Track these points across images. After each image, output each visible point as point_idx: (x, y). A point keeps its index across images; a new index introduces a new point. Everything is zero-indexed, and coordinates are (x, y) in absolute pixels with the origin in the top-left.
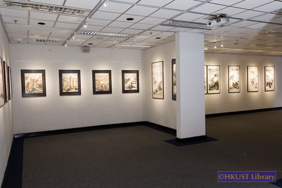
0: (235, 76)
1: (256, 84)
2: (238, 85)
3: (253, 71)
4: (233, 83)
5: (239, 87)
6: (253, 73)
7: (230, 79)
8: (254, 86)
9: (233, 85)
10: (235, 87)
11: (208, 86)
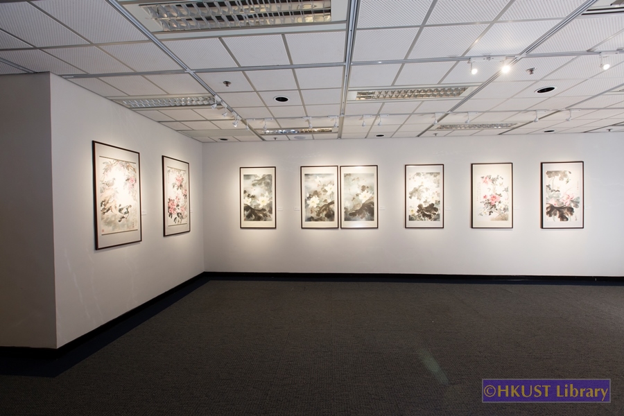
0: (427, 189)
1: (505, 210)
2: (436, 210)
3: (493, 176)
4: (420, 206)
5: (438, 215)
6: (493, 181)
7: (408, 195)
8: (495, 214)
9: (418, 211)
10: (424, 215)
11: (343, 211)
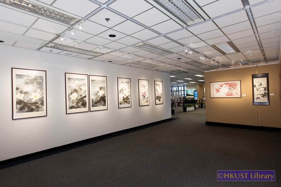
0: (126, 89)
1: (147, 98)
2: (129, 99)
4: (123, 97)
5: (130, 101)
6: (144, 86)
7: (119, 92)
8: (145, 100)
9: (123, 100)
10: (125, 102)
11: (91, 101)
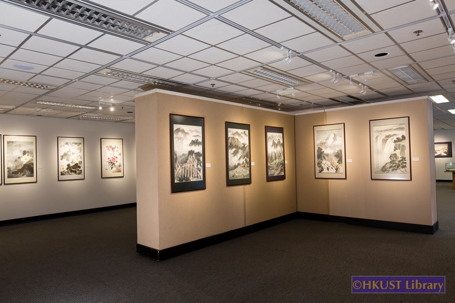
0: (73, 154)
1: (120, 166)
2: (79, 167)
3: (113, 146)
4: (68, 165)
5: (81, 171)
6: (113, 149)
7: (60, 158)
8: (114, 169)
9: (67, 169)
10: (72, 171)
11: (6, 170)
